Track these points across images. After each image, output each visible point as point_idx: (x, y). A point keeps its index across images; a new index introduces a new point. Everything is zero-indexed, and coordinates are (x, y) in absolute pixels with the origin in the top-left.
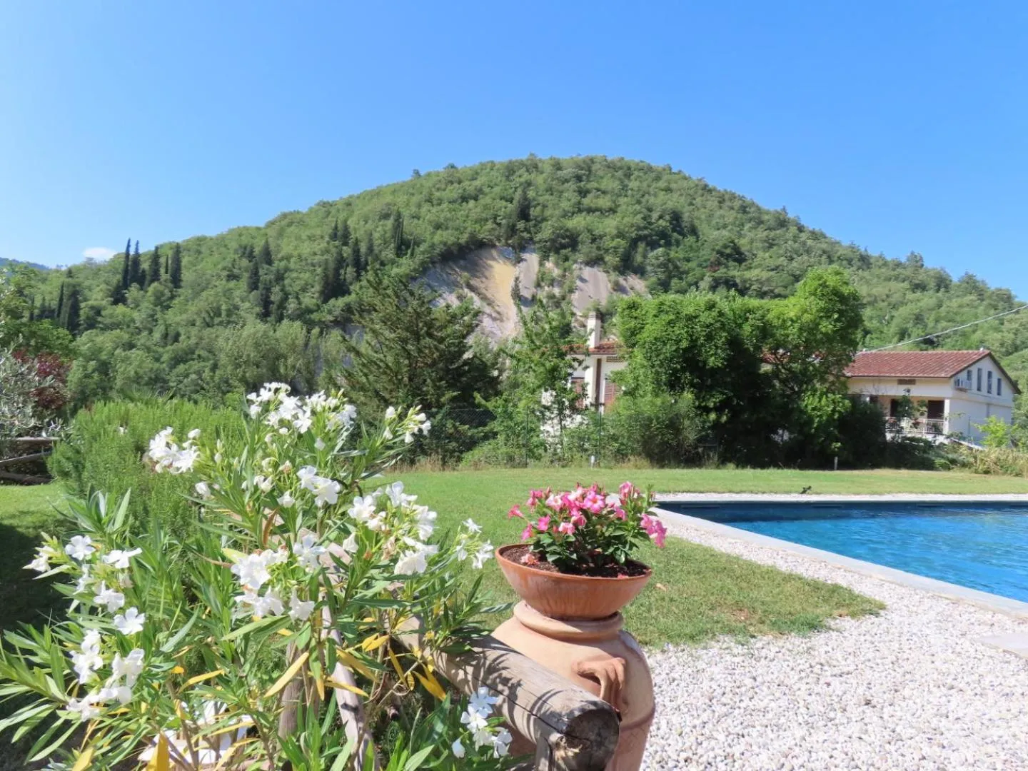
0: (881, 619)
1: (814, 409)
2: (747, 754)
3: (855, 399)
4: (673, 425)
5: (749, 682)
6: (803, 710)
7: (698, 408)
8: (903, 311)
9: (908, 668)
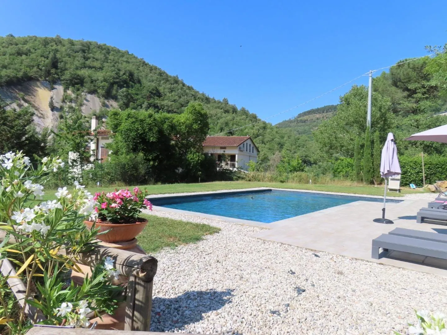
0: (220, 234)
1: (191, 159)
2: (180, 286)
3: (206, 155)
4: (135, 167)
5: (177, 262)
6: (197, 268)
7: (146, 159)
8: (221, 121)
9: (229, 248)
